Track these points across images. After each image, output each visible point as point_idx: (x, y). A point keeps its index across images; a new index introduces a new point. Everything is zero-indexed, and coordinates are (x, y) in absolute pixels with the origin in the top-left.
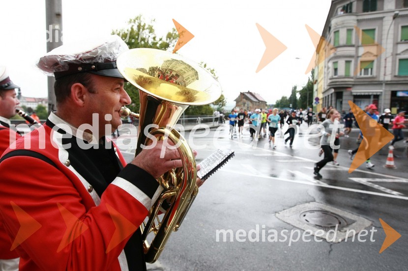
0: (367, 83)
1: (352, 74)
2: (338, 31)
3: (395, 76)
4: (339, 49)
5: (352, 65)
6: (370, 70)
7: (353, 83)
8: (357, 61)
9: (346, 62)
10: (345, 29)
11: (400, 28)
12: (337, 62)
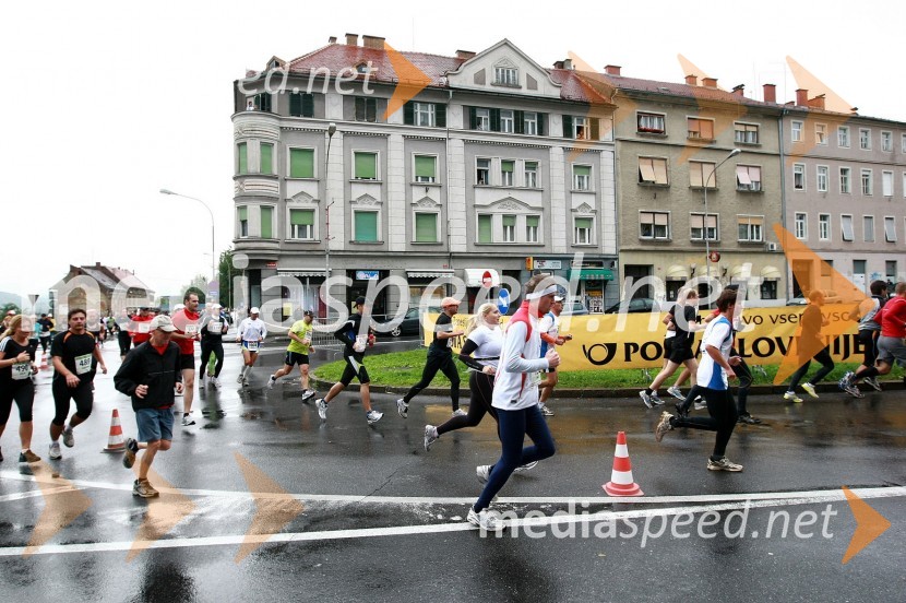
0: (304, 253)
1: (275, 234)
2: (245, 144)
3: (351, 242)
4: (248, 181)
5: (275, 213)
6: (308, 227)
7: (279, 252)
8: (283, 209)
9: (263, 208)
10: (258, 142)
11: (353, 156)
12: (245, 207)
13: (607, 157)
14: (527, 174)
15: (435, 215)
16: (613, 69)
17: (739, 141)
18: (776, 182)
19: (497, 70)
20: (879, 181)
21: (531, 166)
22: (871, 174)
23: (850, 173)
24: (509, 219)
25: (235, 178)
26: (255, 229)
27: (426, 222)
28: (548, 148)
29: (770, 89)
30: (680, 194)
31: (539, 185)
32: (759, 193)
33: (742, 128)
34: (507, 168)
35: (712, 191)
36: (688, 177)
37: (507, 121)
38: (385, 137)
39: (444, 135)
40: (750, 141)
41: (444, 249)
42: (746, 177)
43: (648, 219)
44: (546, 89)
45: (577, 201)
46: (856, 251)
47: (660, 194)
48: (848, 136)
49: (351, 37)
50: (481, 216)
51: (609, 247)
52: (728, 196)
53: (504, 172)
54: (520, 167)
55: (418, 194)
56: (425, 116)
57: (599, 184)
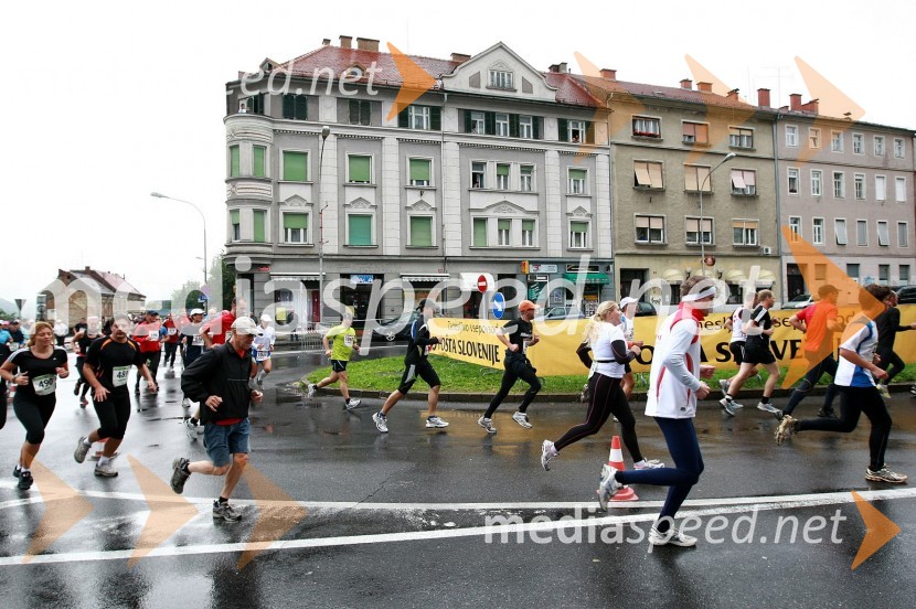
0: (298, 257)
1: (268, 238)
2: (237, 146)
3: (345, 246)
4: (240, 184)
5: (268, 217)
6: (302, 231)
7: (272, 256)
8: (276, 212)
9: (256, 211)
10: (250, 144)
11: (347, 158)
12: (237, 211)
13: (602, 161)
14: (522, 178)
15: (429, 219)
16: (609, 73)
17: (733, 145)
18: (771, 186)
19: (492, 74)
20: (872, 185)
21: (526, 169)
22: (864, 179)
23: (843, 178)
24: (505, 223)
25: (227, 182)
26: (247, 233)
27: (421, 226)
28: (543, 151)
29: (764, 94)
30: (675, 198)
31: (535, 189)
32: (754, 197)
33: (737, 133)
34: (503, 171)
35: (707, 195)
36: (684, 180)
37: (503, 124)
38: (380, 140)
39: (438, 139)
40: (745, 145)
41: (439, 253)
42: (741, 181)
43: (643, 223)
44: (541, 93)
45: (573, 205)
46: (850, 255)
47: (656, 198)
48: (842, 140)
49: (346, 39)
50: (477, 220)
51: (605, 252)
52: (723, 200)
53: (499, 176)
54: (515, 171)
55: (413, 198)
56: (420, 119)
57: (594, 189)
